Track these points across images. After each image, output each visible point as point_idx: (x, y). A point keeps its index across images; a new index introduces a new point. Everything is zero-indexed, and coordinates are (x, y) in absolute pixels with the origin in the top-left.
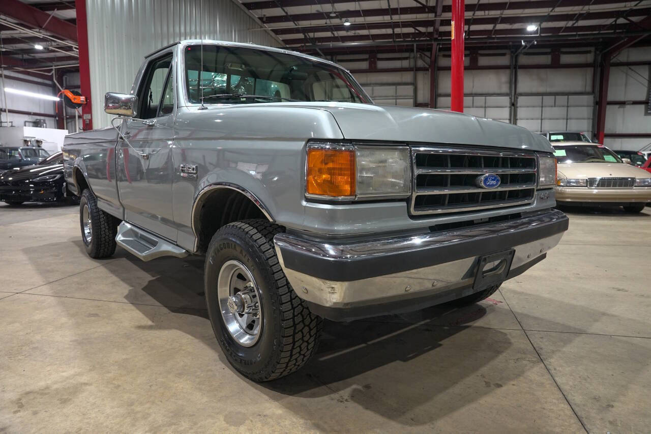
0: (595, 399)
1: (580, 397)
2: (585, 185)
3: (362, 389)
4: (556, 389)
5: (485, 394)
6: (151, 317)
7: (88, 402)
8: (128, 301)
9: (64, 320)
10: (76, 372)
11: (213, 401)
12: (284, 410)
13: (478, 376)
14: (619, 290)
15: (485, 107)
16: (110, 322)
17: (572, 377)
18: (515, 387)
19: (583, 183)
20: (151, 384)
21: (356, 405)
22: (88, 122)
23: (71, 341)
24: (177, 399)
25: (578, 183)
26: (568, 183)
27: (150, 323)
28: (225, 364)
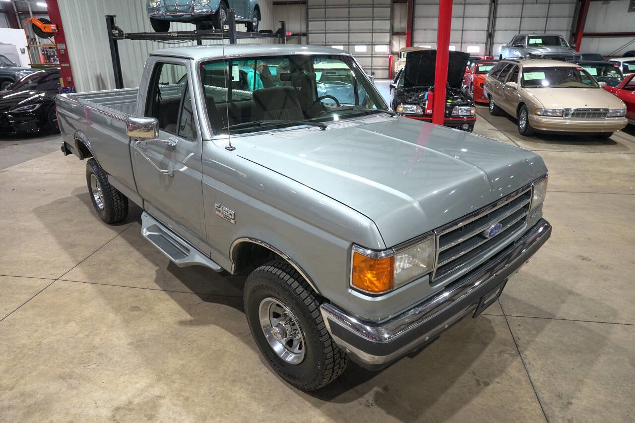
0: (559, 396)
1: (548, 394)
2: (561, 115)
3: (382, 391)
4: (530, 386)
5: (477, 393)
6: (188, 308)
7: (170, 418)
8: (160, 286)
9: (112, 316)
10: (147, 383)
11: (267, 411)
12: (326, 417)
13: (470, 373)
14: (584, 259)
15: (465, 4)
16: (154, 317)
17: (542, 372)
18: (499, 385)
19: (560, 113)
20: (213, 394)
21: (380, 409)
22: (63, 53)
23: (128, 345)
24: (239, 411)
25: (554, 113)
26: (545, 113)
27: (188, 317)
28: (269, 369)
